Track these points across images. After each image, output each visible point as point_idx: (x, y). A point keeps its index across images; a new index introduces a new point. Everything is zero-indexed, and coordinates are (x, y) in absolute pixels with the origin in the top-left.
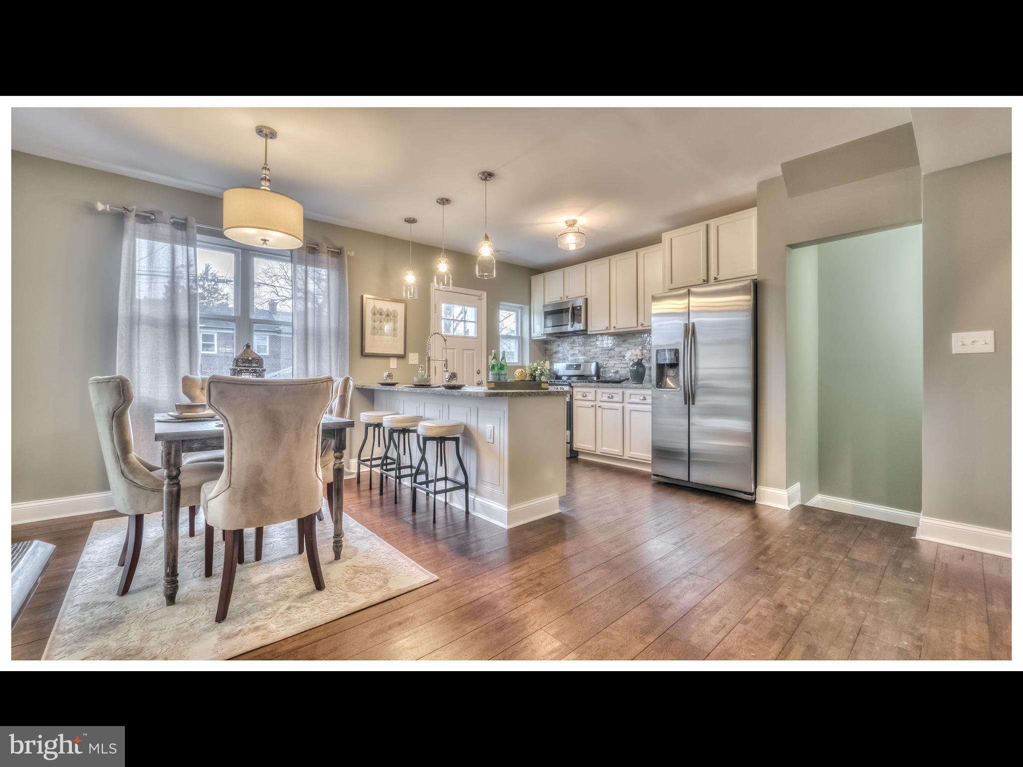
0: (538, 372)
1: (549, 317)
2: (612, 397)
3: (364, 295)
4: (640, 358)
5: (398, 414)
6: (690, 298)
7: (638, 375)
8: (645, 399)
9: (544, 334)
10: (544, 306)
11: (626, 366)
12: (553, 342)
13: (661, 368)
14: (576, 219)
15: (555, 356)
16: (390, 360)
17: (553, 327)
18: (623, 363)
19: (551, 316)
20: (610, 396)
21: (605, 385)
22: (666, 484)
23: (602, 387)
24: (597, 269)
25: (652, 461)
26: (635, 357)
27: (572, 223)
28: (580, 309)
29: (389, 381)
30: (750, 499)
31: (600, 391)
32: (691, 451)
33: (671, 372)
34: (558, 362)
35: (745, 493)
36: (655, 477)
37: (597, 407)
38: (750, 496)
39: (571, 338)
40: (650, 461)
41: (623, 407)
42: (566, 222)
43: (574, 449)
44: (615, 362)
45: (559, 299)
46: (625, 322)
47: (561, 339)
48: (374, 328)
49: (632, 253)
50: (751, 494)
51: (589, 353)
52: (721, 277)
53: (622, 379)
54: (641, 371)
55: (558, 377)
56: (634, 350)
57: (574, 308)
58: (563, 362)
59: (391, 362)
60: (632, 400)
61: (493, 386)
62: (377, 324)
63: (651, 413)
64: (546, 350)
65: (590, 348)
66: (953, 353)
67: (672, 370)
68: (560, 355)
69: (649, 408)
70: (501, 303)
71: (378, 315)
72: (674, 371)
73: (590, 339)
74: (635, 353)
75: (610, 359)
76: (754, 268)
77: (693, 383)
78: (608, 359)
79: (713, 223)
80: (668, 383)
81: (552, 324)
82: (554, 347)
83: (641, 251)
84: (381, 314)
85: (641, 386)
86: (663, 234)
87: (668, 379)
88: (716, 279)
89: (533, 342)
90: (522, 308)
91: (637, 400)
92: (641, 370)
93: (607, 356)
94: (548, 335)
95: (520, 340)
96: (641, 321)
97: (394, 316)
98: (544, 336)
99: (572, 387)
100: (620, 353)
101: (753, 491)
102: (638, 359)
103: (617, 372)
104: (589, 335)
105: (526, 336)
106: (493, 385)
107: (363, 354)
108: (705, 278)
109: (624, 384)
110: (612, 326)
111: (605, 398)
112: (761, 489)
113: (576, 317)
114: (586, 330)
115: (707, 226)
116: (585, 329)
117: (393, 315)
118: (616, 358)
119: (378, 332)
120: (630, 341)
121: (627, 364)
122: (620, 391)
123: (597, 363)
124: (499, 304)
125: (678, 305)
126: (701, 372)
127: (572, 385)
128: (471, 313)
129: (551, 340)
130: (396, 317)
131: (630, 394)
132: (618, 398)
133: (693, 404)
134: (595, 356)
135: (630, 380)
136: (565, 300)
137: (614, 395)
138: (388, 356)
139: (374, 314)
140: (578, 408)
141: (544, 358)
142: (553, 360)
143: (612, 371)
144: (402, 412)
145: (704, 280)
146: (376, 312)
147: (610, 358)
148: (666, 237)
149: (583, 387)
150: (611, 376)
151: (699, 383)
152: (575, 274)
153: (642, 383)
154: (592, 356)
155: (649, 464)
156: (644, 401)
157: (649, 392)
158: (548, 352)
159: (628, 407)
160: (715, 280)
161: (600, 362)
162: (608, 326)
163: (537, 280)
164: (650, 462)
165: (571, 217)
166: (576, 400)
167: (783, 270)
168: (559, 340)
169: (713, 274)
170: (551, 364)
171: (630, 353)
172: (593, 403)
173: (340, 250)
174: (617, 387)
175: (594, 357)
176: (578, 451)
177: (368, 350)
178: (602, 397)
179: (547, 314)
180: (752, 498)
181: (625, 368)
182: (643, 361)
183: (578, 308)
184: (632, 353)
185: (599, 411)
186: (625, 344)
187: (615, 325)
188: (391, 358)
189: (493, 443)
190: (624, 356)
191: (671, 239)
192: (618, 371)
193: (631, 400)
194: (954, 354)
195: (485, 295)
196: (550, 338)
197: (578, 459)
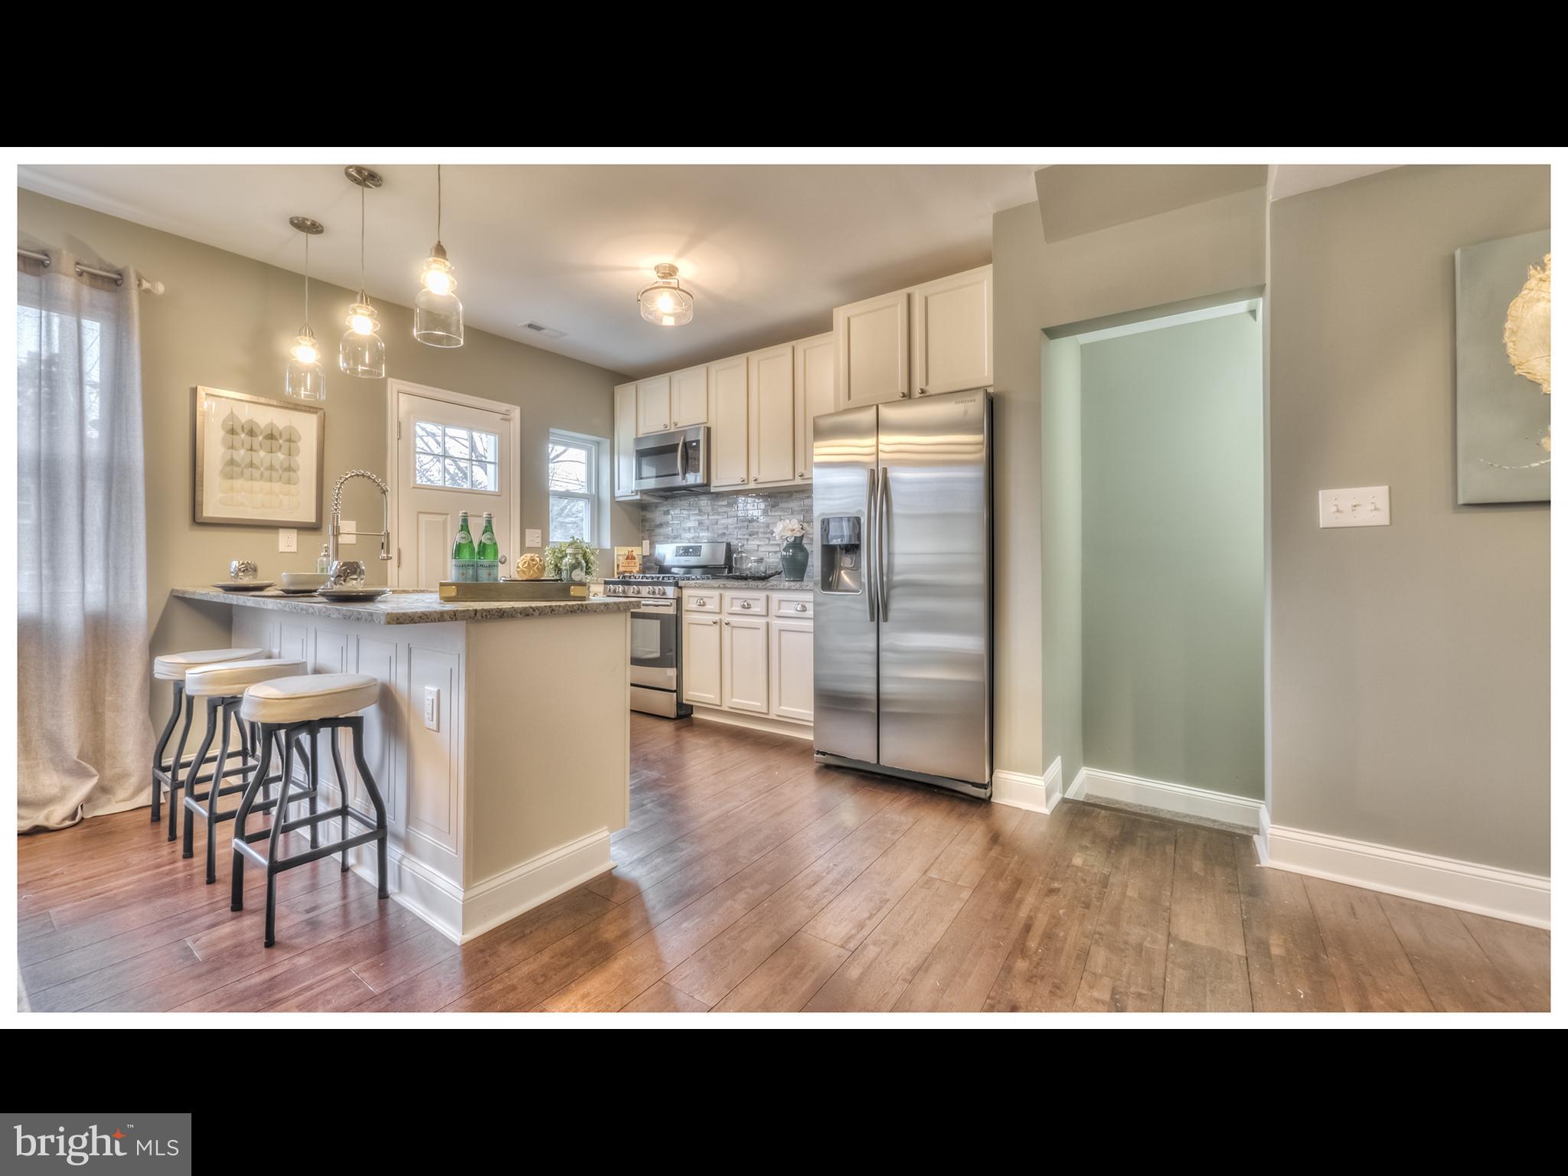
0: (568, 560)
1: (644, 461)
2: (749, 607)
3: (200, 388)
4: (798, 535)
5: (270, 657)
6: (880, 436)
7: (795, 567)
8: (804, 609)
9: (637, 491)
10: (638, 440)
11: (778, 549)
12: (656, 507)
13: (830, 553)
14: (676, 264)
15: (662, 531)
16: (278, 533)
17: (657, 477)
18: (773, 544)
19: (648, 458)
20: (746, 604)
21: (743, 583)
22: (838, 768)
23: (731, 588)
24: (727, 374)
25: (815, 722)
26: (789, 534)
27: (670, 272)
28: (697, 448)
29: (246, 581)
30: (982, 796)
31: (728, 594)
32: (881, 697)
33: (847, 561)
34: (661, 542)
35: (974, 785)
36: (820, 756)
37: (723, 624)
38: (983, 790)
39: (685, 500)
40: (811, 721)
41: (768, 624)
42: (657, 268)
43: (684, 702)
44: (758, 543)
45: (662, 428)
46: (773, 471)
47: (670, 501)
48: (232, 462)
49: (785, 349)
50: (984, 786)
51: (715, 527)
52: (932, 389)
53: (769, 572)
54: (799, 558)
55: (663, 570)
56: (788, 521)
57: (686, 445)
58: (672, 542)
59: (280, 539)
60: (784, 611)
61: (454, 594)
62: (241, 454)
63: (812, 635)
64: (644, 520)
65: (717, 517)
66: (1321, 526)
67: (849, 556)
68: (668, 530)
69: (809, 625)
70: (552, 430)
71: (243, 436)
72: (852, 559)
73: (719, 501)
74: (790, 527)
75: (750, 538)
76: (986, 374)
77: (885, 579)
78: (747, 537)
79: (918, 291)
80: (843, 579)
81: (657, 473)
82: (657, 516)
83: (801, 344)
84: (251, 433)
85: (798, 585)
86: (835, 310)
87: (842, 572)
88: (923, 392)
89: (618, 505)
90: (598, 443)
91: (791, 612)
92: (800, 556)
93: (744, 531)
94: (645, 492)
95: (595, 502)
96: (800, 469)
97: (290, 440)
98: (637, 494)
99: (681, 588)
100: (768, 526)
101: (987, 780)
102: (795, 537)
103: (760, 561)
104: (713, 493)
105: (606, 495)
106: (452, 592)
107: (197, 521)
108: (906, 391)
109: (773, 581)
110: (752, 479)
111: (737, 608)
112: (1002, 775)
113: (690, 461)
114: (708, 484)
115: (909, 297)
116: (705, 482)
117: (285, 436)
118: (760, 536)
119: (242, 473)
120: (783, 505)
121: (778, 545)
122: (762, 595)
123: (729, 545)
124: (547, 434)
125: (860, 447)
126: (899, 561)
127: (681, 583)
128: (487, 444)
129: (653, 503)
130: (294, 442)
131: (780, 601)
132: (758, 608)
133: (886, 619)
134: (726, 531)
135: (783, 575)
136: (673, 430)
137: (751, 602)
138: (273, 527)
139: (232, 431)
140: (691, 625)
141: (641, 535)
142: (656, 539)
143: (752, 558)
144: (275, 651)
145: (903, 393)
146: (239, 430)
147: (750, 536)
148: (840, 316)
149: (700, 587)
150: (751, 568)
151: (896, 578)
152: (689, 383)
153: (802, 580)
154: (720, 532)
155: (809, 726)
156: (803, 613)
157: (809, 597)
158: (647, 524)
159: (776, 623)
160: (921, 395)
161: (734, 542)
162: (745, 476)
163: (625, 393)
164: (812, 725)
165: (666, 259)
166: (687, 611)
167: (1036, 374)
168: (665, 503)
169: (918, 383)
170: (652, 545)
171: (781, 526)
172: (716, 618)
173: (120, 274)
174: (757, 588)
175: (724, 534)
176: (692, 706)
177: (212, 509)
178: (732, 606)
179: (641, 454)
180: (986, 794)
181: (776, 552)
182: (805, 541)
183: (694, 444)
184: (786, 527)
185: (726, 630)
186: (775, 511)
187: (756, 476)
188: (281, 530)
189: (438, 731)
190: (772, 532)
191: (849, 319)
192: (762, 559)
193: (781, 611)
194: (1323, 528)
195: (516, 413)
196: (648, 499)
197: (692, 719)
